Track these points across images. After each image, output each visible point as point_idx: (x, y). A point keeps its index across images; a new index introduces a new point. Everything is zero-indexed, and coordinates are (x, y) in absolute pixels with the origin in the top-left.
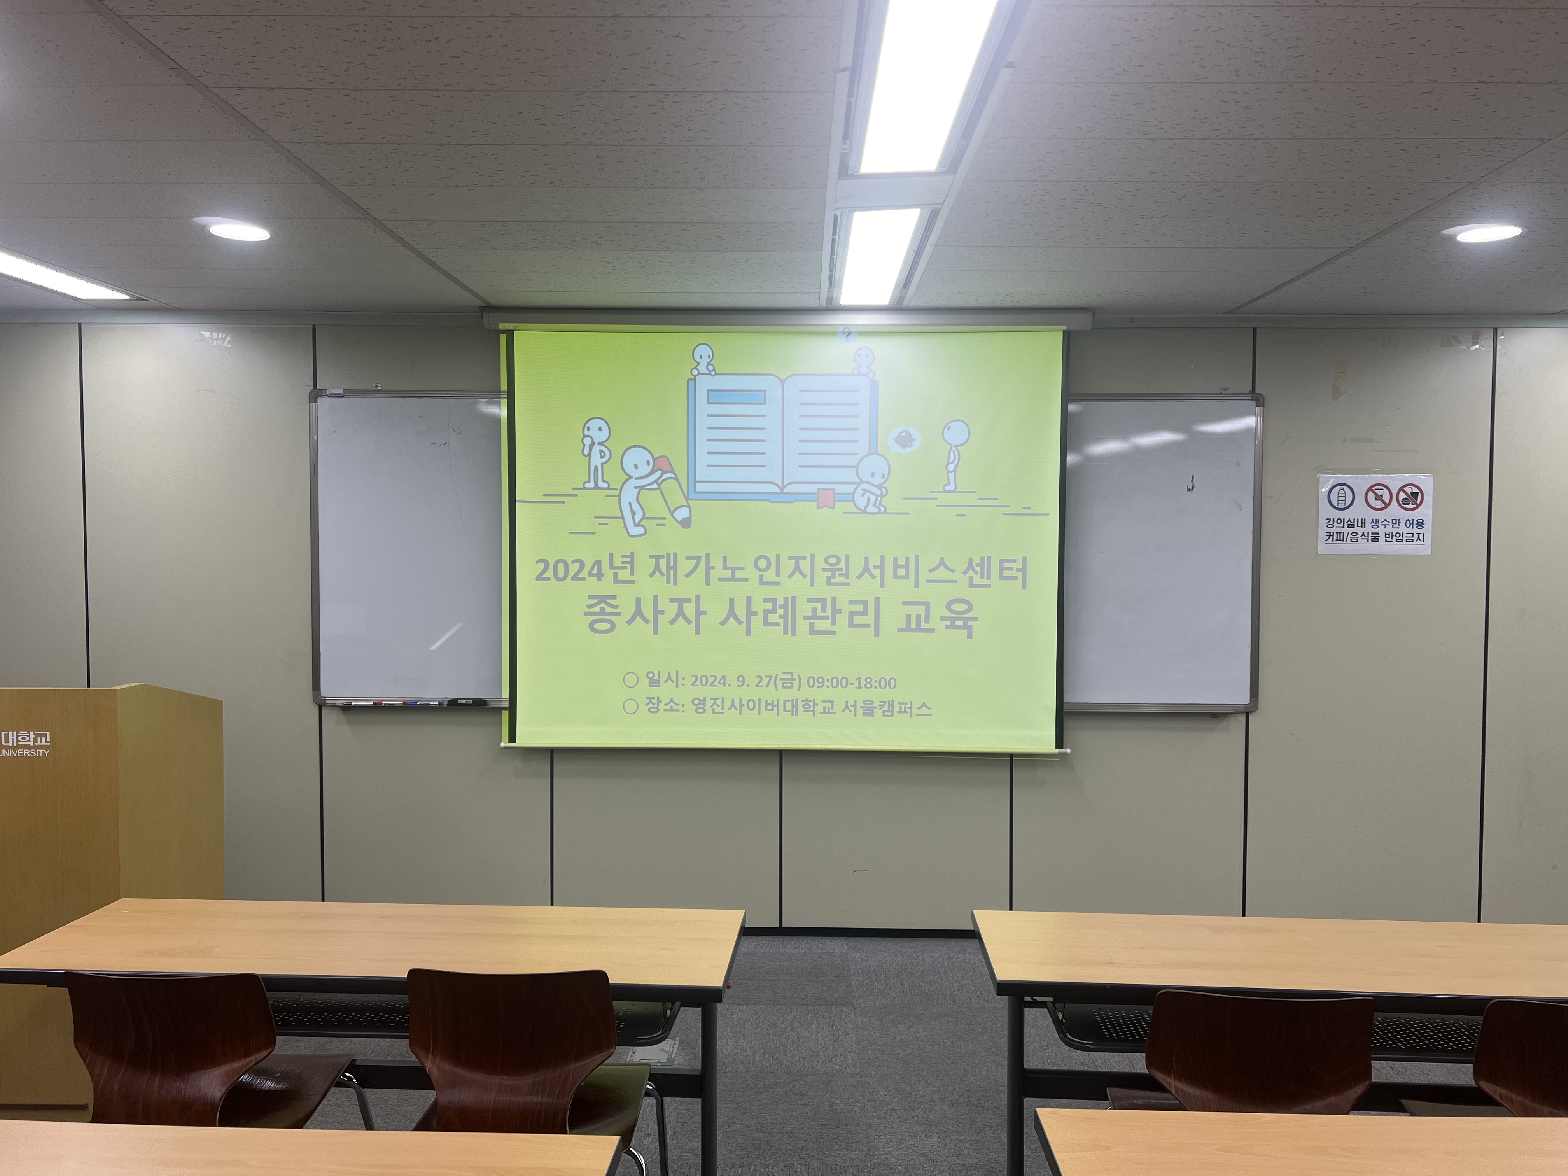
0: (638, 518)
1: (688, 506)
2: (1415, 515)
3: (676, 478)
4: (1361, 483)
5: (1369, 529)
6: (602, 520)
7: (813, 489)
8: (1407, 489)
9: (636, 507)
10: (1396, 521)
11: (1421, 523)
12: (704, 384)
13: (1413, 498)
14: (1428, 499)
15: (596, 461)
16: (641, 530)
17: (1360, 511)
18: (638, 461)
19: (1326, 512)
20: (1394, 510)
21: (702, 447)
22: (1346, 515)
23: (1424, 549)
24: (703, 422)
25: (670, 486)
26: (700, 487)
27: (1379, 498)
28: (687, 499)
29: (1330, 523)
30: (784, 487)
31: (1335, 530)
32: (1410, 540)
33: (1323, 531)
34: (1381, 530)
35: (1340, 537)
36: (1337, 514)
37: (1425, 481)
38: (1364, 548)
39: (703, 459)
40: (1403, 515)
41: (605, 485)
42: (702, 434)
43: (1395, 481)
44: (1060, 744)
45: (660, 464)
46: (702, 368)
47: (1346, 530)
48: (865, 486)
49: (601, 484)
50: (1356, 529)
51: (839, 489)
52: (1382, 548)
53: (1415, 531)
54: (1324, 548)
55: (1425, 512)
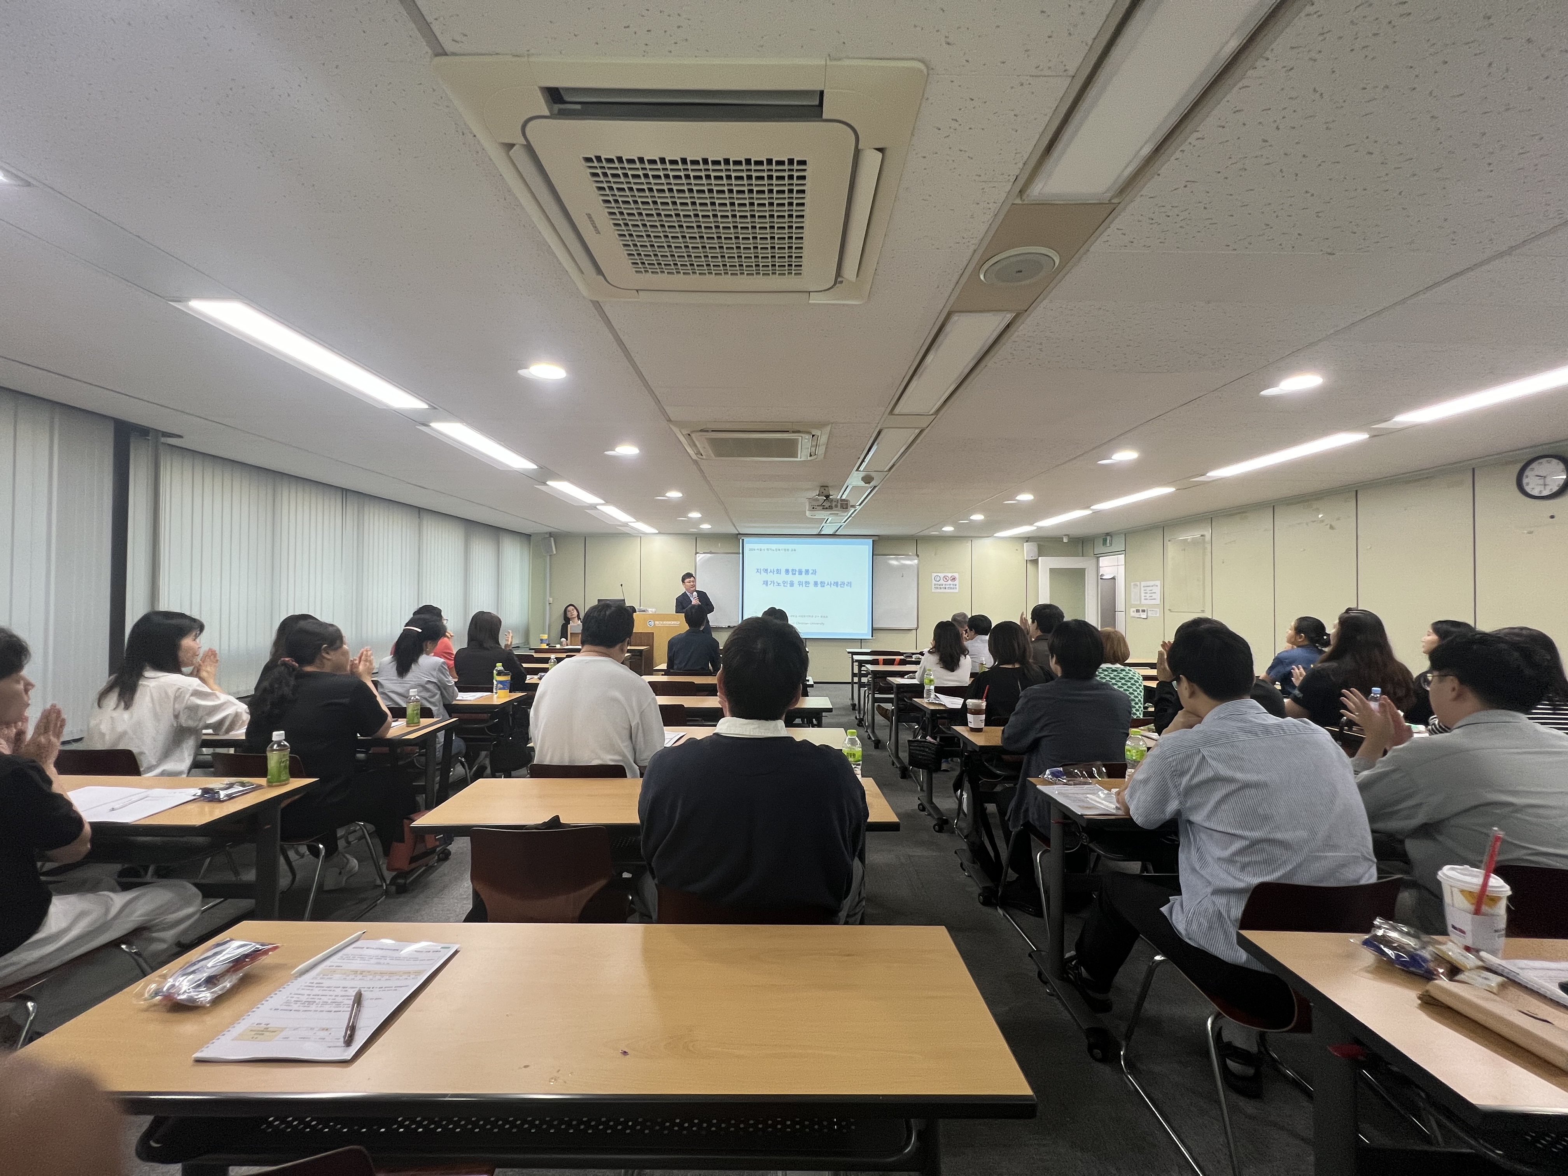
4: (942, 575)
5: (944, 586)
8: (953, 577)
13: (954, 579)
14: (957, 580)
17: (942, 582)
19: (934, 582)
20: (950, 582)
23: (957, 591)
27: (946, 579)
29: (935, 585)
32: (953, 589)
33: (933, 586)
34: (947, 587)
35: (937, 588)
36: (937, 581)
37: (956, 575)
38: (943, 590)
43: (950, 575)
44: (872, 636)
47: (939, 586)
50: (941, 586)
52: (947, 591)
53: (955, 586)
54: (933, 591)
55: (956, 582)
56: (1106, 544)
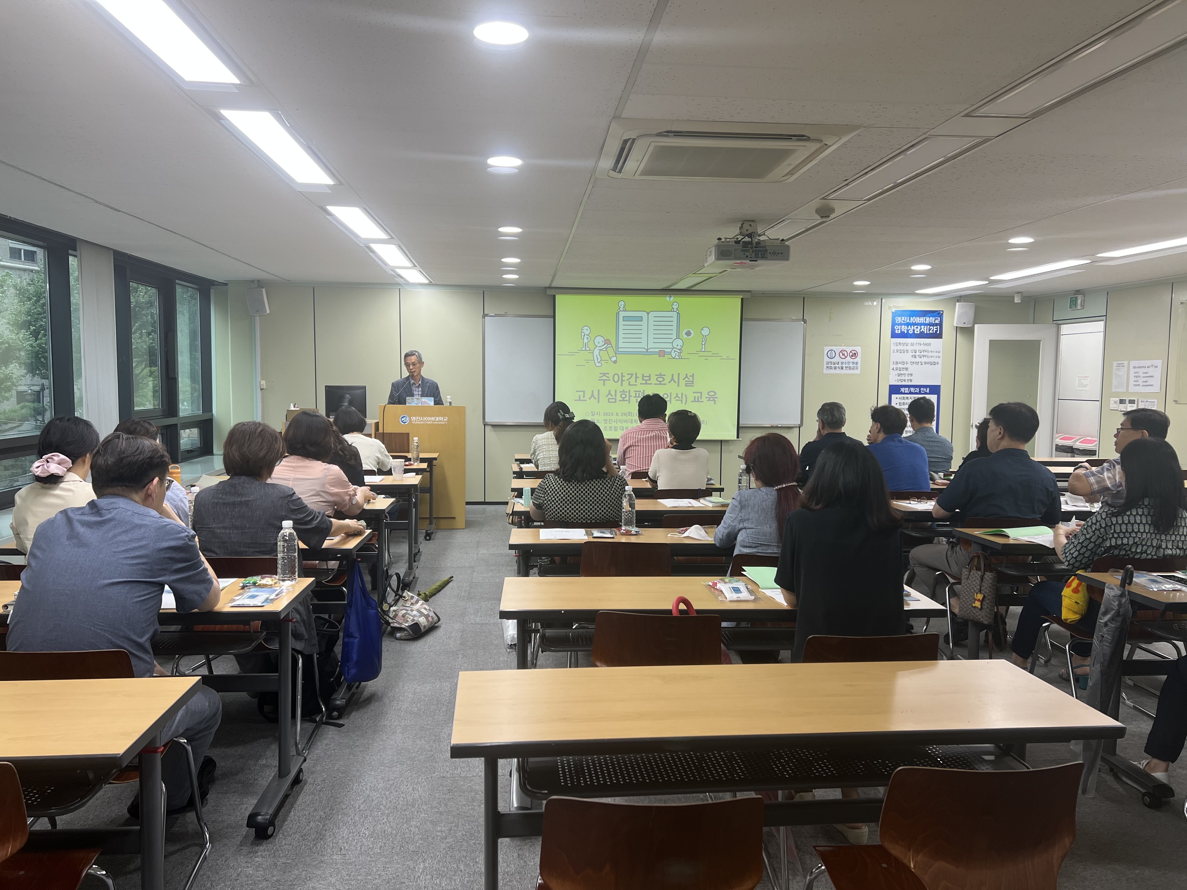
0: (599, 361)
1: (616, 356)
2: (855, 361)
3: (612, 347)
4: (837, 349)
5: (840, 365)
6: (588, 361)
7: (658, 350)
8: (853, 352)
9: (599, 357)
10: (849, 362)
11: (857, 363)
12: (622, 314)
13: (855, 355)
14: (859, 355)
15: (586, 341)
16: (600, 365)
17: (837, 359)
18: (600, 340)
20: (848, 359)
21: (621, 336)
22: (832, 360)
23: (858, 372)
24: (621, 327)
25: (610, 350)
26: (620, 349)
27: (844, 355)
28: (616, 354)
29: (828, 363)
30: (647, 350)
31: (829, 365)
32: (853, 369)
33: (825, 366)
34: (844, 366)
35: (831, 368)
36: (829, 360)
37: (858, 349)
38: (838, 371)
39: (621, 340)
40: (851, 360)
41: (588, 349)
42: (621, 332)
43: (849, 349)
44: (738, 437)
45: (607, 342)
46: (621, 309)
47: (833, 366)
48: (674, 349)
49: (587, 349)
50: (836, 365)
51: (666, 350)
52: (844, 371)
53: (855, 366)
54: (825, 371)
55: (858, 359)
56: (1076, 305)
